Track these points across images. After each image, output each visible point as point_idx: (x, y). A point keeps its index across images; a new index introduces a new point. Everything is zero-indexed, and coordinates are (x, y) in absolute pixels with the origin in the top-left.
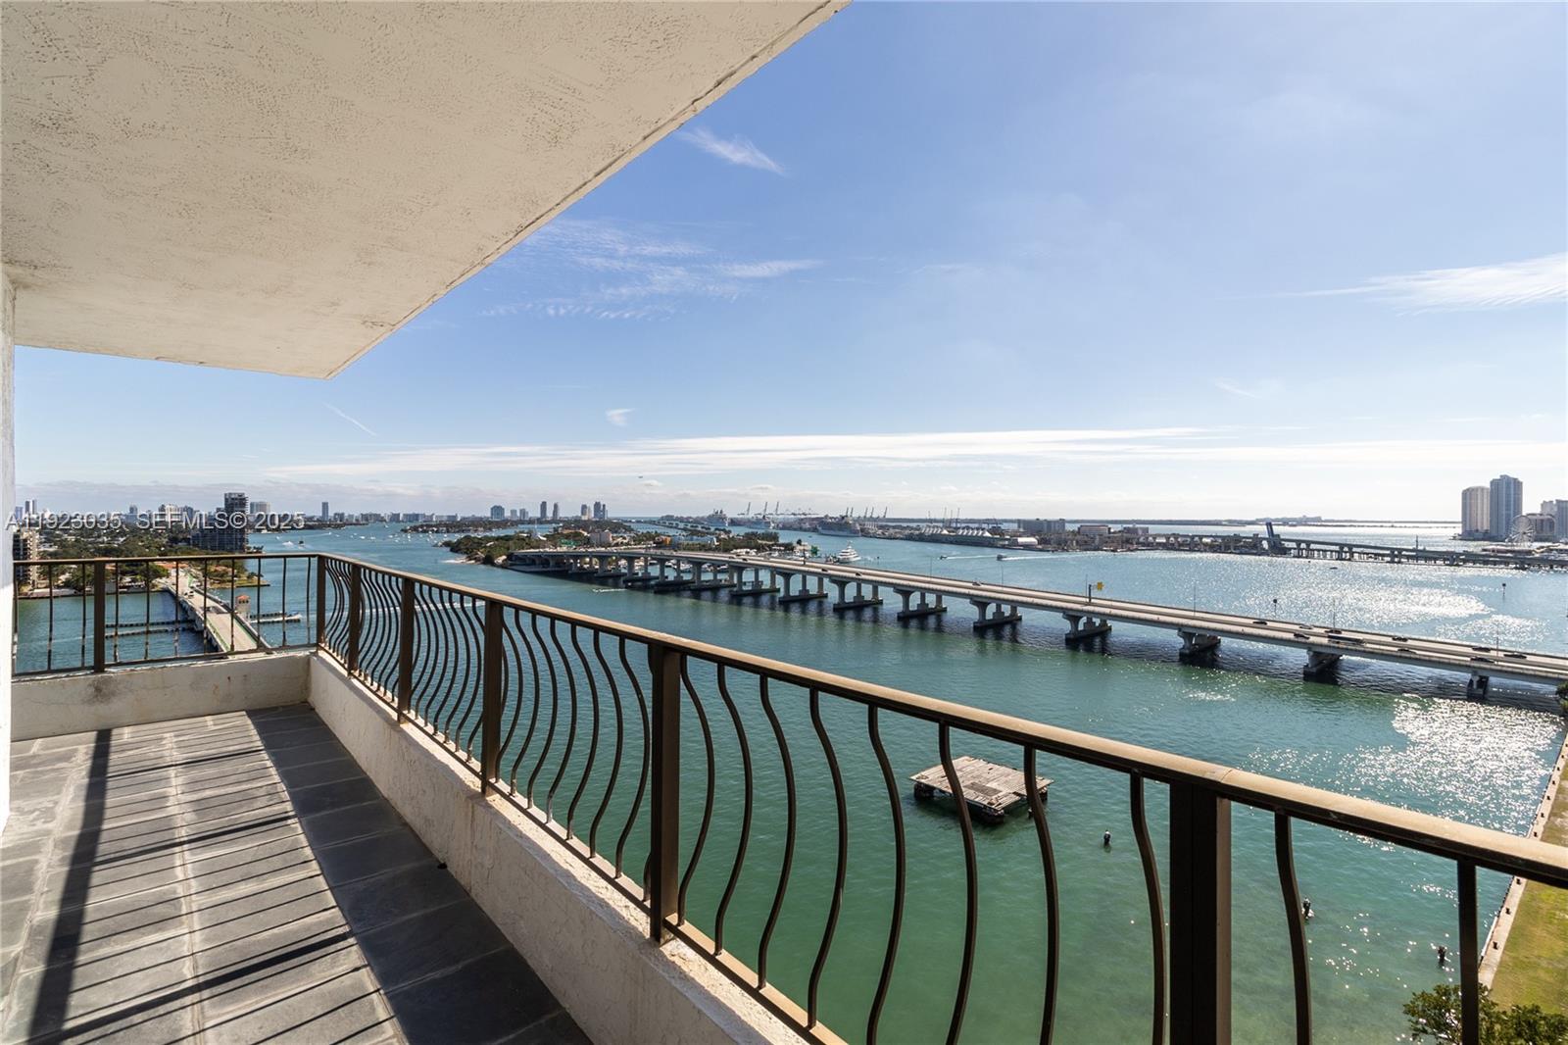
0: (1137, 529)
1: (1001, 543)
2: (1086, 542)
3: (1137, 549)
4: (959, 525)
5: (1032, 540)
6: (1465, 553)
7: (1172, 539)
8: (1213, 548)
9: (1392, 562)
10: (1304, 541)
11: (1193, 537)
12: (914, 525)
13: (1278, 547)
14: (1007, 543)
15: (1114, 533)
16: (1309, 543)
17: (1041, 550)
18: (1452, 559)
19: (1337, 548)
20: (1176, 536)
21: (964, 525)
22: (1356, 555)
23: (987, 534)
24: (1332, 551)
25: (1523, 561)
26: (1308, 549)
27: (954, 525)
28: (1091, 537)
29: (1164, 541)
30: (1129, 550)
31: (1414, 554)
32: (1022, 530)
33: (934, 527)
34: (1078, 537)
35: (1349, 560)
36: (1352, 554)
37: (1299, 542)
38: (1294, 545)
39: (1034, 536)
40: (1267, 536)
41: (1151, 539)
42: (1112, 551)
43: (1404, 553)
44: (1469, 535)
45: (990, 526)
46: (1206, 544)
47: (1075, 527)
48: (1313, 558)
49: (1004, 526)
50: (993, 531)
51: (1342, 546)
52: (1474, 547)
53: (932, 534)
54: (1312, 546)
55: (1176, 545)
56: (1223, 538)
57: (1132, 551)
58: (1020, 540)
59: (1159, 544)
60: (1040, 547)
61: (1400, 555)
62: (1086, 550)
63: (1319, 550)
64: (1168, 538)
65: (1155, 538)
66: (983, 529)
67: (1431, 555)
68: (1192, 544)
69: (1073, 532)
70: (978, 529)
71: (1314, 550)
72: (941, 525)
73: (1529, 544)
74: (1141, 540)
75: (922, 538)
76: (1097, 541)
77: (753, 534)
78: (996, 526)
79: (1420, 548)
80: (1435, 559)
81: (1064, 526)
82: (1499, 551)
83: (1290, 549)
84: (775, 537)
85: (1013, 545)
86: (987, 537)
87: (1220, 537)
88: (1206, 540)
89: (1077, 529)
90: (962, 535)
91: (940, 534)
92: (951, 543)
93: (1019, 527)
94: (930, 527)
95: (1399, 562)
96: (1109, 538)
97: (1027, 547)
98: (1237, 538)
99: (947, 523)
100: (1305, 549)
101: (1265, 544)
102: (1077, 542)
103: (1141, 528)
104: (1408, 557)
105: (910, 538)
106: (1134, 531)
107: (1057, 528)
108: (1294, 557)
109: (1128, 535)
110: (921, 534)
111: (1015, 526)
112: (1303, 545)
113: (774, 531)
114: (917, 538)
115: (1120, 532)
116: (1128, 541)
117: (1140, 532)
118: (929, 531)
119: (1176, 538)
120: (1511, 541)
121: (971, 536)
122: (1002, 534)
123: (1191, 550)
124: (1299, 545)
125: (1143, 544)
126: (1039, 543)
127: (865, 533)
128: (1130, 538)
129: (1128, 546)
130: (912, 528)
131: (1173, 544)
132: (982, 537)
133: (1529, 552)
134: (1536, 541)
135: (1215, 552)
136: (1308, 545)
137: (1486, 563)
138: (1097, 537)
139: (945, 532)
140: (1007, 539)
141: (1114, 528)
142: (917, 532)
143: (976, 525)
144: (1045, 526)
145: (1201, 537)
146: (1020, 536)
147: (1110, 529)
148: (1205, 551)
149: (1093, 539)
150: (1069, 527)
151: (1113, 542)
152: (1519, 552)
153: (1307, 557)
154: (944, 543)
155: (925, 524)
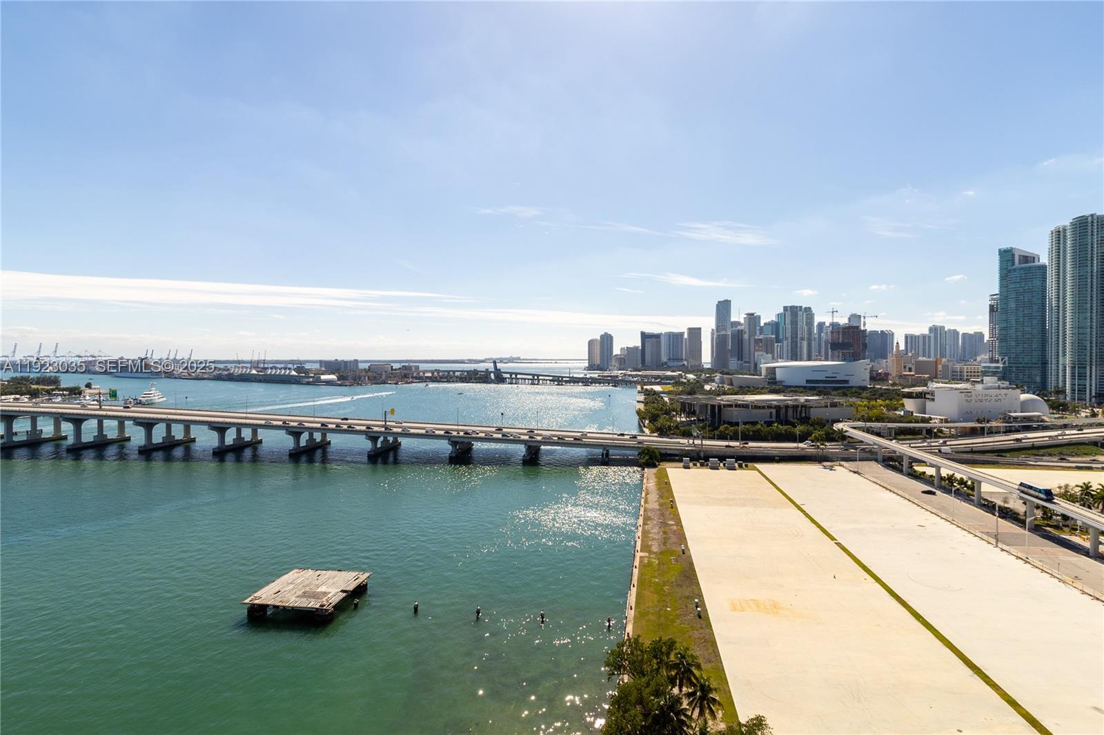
0: (411, 367)
1: (306, 380)
2: (375, 377)
3: (412, 382)
4: (266, 366)
5: (333, 377)
6: (591, 378)
7: (436, 373)
8: (463, 379)
9: (558, 385)
10: (514, 373)
11: (449, 372)
12: (221, 366)
13: (500, 379)
14: (311, 380)
15: (396, 370)
16: (516, 374)
17: (340, 385)
18: (586, 382)
19: (531, 377)
20: (438, 371)
21: (271, 365)
22: (541, 382)
23: (294, 373)
24: (528, 379)
25: (615, 382)
26: (517, 379)
27: (262, 365)
28: (379, 374)
29: (430, 375)
30: (407, 383)
31: (568, 379)
32: (323, 369)
33: (243, 367)
34: (370, 374)
35: (537, 384)
36: (539, 380)
37: (511, 374)
38: (508, 376)
39: (334, 374)
40: (493, 370)
41: (421, 374)
42: (396, 384)
43: (564, 379)
44: (591, 367)
45: (295, 366)
46: (457, 377)
47: (366, 366)
48: (518, 384)
49: (307, 366)
50: (299, 370)
51: (534, 375)
52: (595, 374)
53: (241, 374)
54: (519, 376)
55: (438, 378)
56: (468, 372)
57: (409, 383)
58: (323, 377)
59: (427, 377)
60: (339, 382)
61: (562, 381)
62: (376, 384)
63: (522, 379)
64: (433, 373)
65: (424, 373)
66: (289, 369)
67: (575, 380)
68: (448, 377)
69: (365, 369)
70: (285, 369)
71: (519, 379)
72: (249, 365)
73: (616, 372)
74: (415, 375)
75: (231, 378)
76: (383, 377)
77: (22, 378)
78: (300, 367)
79: (571, 375)
80: (578, 382)
81: (357, 366)
82: (605, 376)
83: (506, 378)
84: (55, 381)
85: (317, 382)
86: (293, 376)
87: (465, 371)
88: (457, 374)
89: (367, 368)
90: (270, 375)
91: (249, 374)
92: (260, 381)
93: (321, 366)
94: (239, 368)
95: (562, 385)
96: (392, 374)
97: (329, 383)
98: (475, 372)
99: (255, 364)
100: (514, 378)
101: (492, 376)
102: (369, 378)
103: (414, 366)
104: (566, 382)
105: (219, 378)
106: (409, 368)
107: (352, 367)
108: (509, 384)
109: (405, 372)
110: (230, 374)
111: (317, 366)
112: (514, 376)
113: (53, 374)
114: (226, 378)
115: (400, 369)
116: (405, 376)
117: (413, 369)
118: (238, 372)
119: (438, 373)
120: (609, 371)
121: (279, 375)
122: (307, 372)
123: (448, 381)
124: (511, 376)
125: (416, 378)
126: (339, 379)
127: (169, 375)
128: (406, 373)
129: (406, 379)
130: (220, 369)
131: (436, 378)
132: (289, 375)
133: (617, 377)
134: (620, 370)
135: (463, 382)
136: (516, 376)
137: (600, 383)
138: (384, 373)
139: (254, 372)
140: (311, 377)
141: (396, 366)
142: (226, 373)
143: (283, 366)
144: (343, 366)
145: (454, 372)
146: (322, 374)
147: (392, 367)
148: (457, 382)
149: (380, 375)
150: (362, 366)
151: (395, 377)
152: (614, 376)
153: (516, 384)
154: (252, 381)
155: (233, 365)
